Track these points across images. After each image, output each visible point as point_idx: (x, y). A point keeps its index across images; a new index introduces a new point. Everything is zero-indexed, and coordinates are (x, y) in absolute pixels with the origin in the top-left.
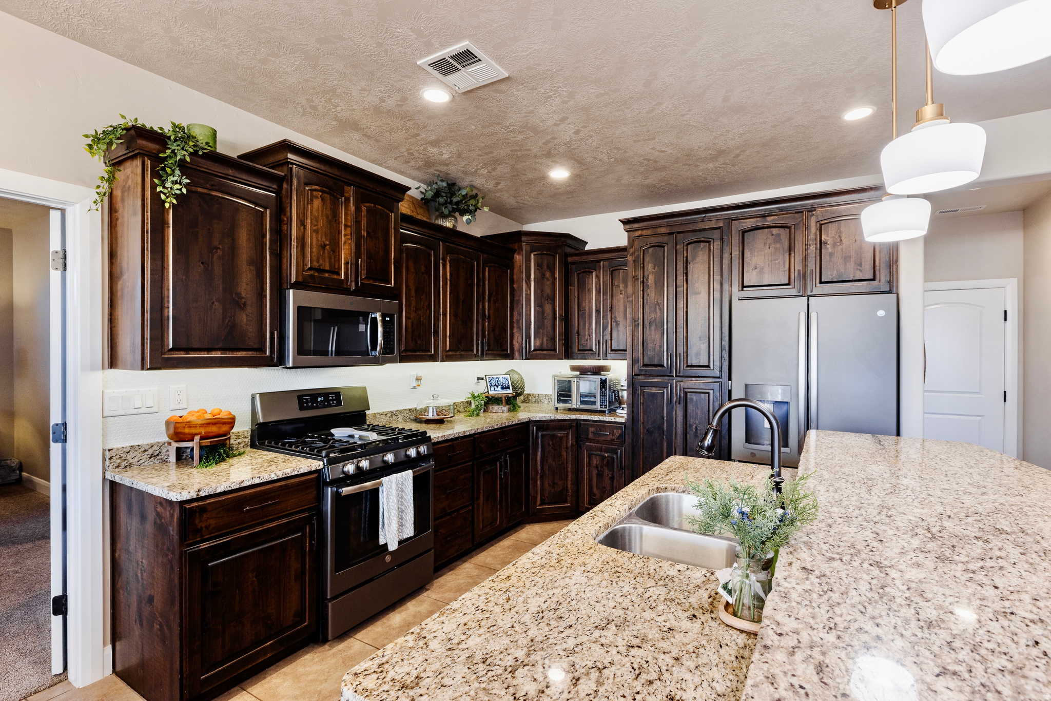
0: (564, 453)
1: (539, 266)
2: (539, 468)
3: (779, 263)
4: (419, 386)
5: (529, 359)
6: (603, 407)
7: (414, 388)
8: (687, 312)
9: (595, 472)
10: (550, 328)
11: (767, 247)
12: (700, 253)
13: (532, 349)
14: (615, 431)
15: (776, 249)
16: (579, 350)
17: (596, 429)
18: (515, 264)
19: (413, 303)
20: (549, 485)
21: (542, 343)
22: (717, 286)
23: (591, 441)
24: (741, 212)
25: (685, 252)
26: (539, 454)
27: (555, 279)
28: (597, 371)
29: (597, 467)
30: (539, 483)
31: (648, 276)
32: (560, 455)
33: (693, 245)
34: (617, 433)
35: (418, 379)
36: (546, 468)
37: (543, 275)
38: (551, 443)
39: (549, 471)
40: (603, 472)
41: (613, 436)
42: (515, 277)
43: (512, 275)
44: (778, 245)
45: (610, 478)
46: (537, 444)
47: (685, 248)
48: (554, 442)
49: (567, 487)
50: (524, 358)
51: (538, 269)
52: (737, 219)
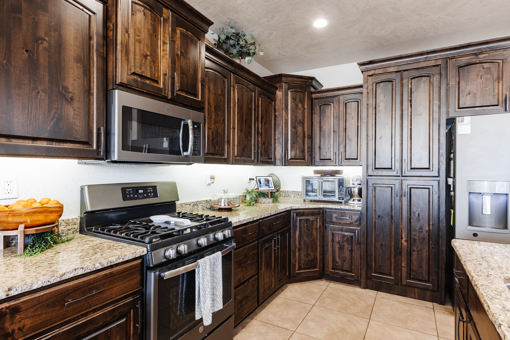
0: (314, 232)
1: (294, 99)
2: (297, 243)
3: (490, 89)
4: (213, 183)
5: (287, 166)
6: (341, 199)
7: (209, 184)
8: (411, 129)
9: (337, 246)
10: (301, 143)
11: (479, 77)
12: (422, 85)
13: (289, 158)
14: (353, 216)
15: (487, 79)
16: (320, 159)
17: (338, 215)
18: (277, 98)
19: (213, 118)
20: (304, 255)
21: (296, 154)
22: (436, 109)
23: (334, 223)
24: (457, 53)
25: (409, 85)
26: (297, 233)
27: (304, 109)
28: (333, 174)
29: (339, 242)
30: (297, 254)
31: (380, 103)
32: (312, 234)
33: (416, 79)
34: (355, 218)
35: (212, 178)
36: (302, 243)
37: (297, 106)
38: (306, 225)
39: (304, 245)
40: (343, 246)
41: (351, 220)
42: (277, 107)
43: (275, 106)
44: (489, 76)
45: (350, 250)
46: (296, 226)
47: (410, 82)
48: (308, 224)
49: (316, 257)
50: (284, 164)
51: (293, 102)
52: (453, 58)
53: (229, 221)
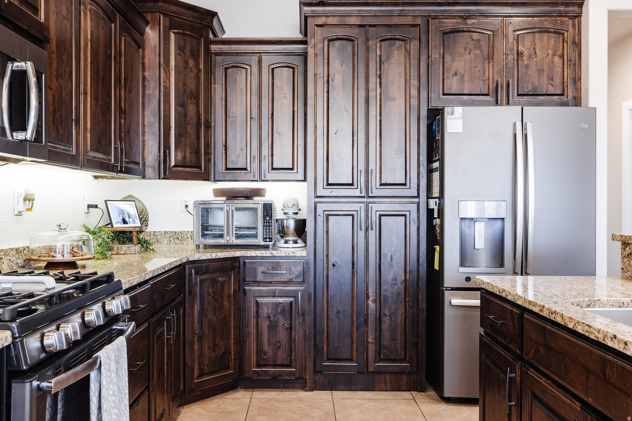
0: (226, 303)
1: (180, 49)
2: (196, 326)
3: (479, 70)
4: (28, 210)
5: (168, 179)
6: (268, 240)
7: (20, 214)
8: (380, 121)
9: (265, 324)
10: (194, 137)
11: (467, 52)
12: (396, 52)
13: (173, 164)
14: (293, 268)
15: (476, 55)
16: (227, 169)
17: (268, 268)
18: (146, 43)
20: (209, 348)
21: (184, 158)
22: (414, 92)
23: (258, 283)
24: (441, 11)
25: (378, 50)
26: (197, 307)
27: (200, 70)
28: (249, 195)
29: (269, 317)
30: (196, 347)
31: (334, 75)
32: (222, 306)
33: (387, 42)
34: (297, 270)
35: (28, 199)
36: (205, 325)
37: (186, 63)
38: (211, 290)
39: (208, 329)
40: (276, 322)
41: (290, 274)
42: (146, 60)
43: (143, 58)
44: (478, 52)
45: (287, 328)
46: (195, 294)
47: (378, 45)
48: (215, 289)
49: (229, 348)
50: (162, 176)
51: (179, 54)
52: (435, 18)
53: (116, 280)
